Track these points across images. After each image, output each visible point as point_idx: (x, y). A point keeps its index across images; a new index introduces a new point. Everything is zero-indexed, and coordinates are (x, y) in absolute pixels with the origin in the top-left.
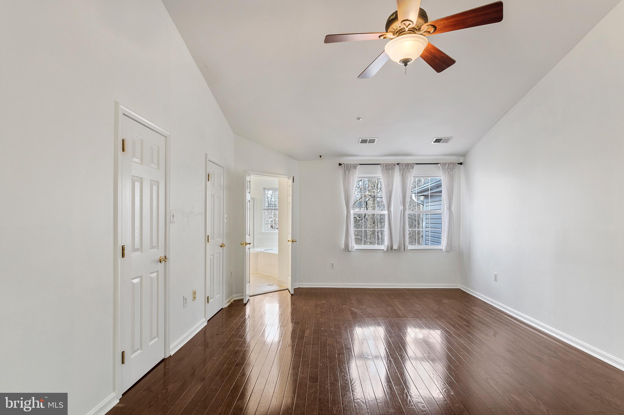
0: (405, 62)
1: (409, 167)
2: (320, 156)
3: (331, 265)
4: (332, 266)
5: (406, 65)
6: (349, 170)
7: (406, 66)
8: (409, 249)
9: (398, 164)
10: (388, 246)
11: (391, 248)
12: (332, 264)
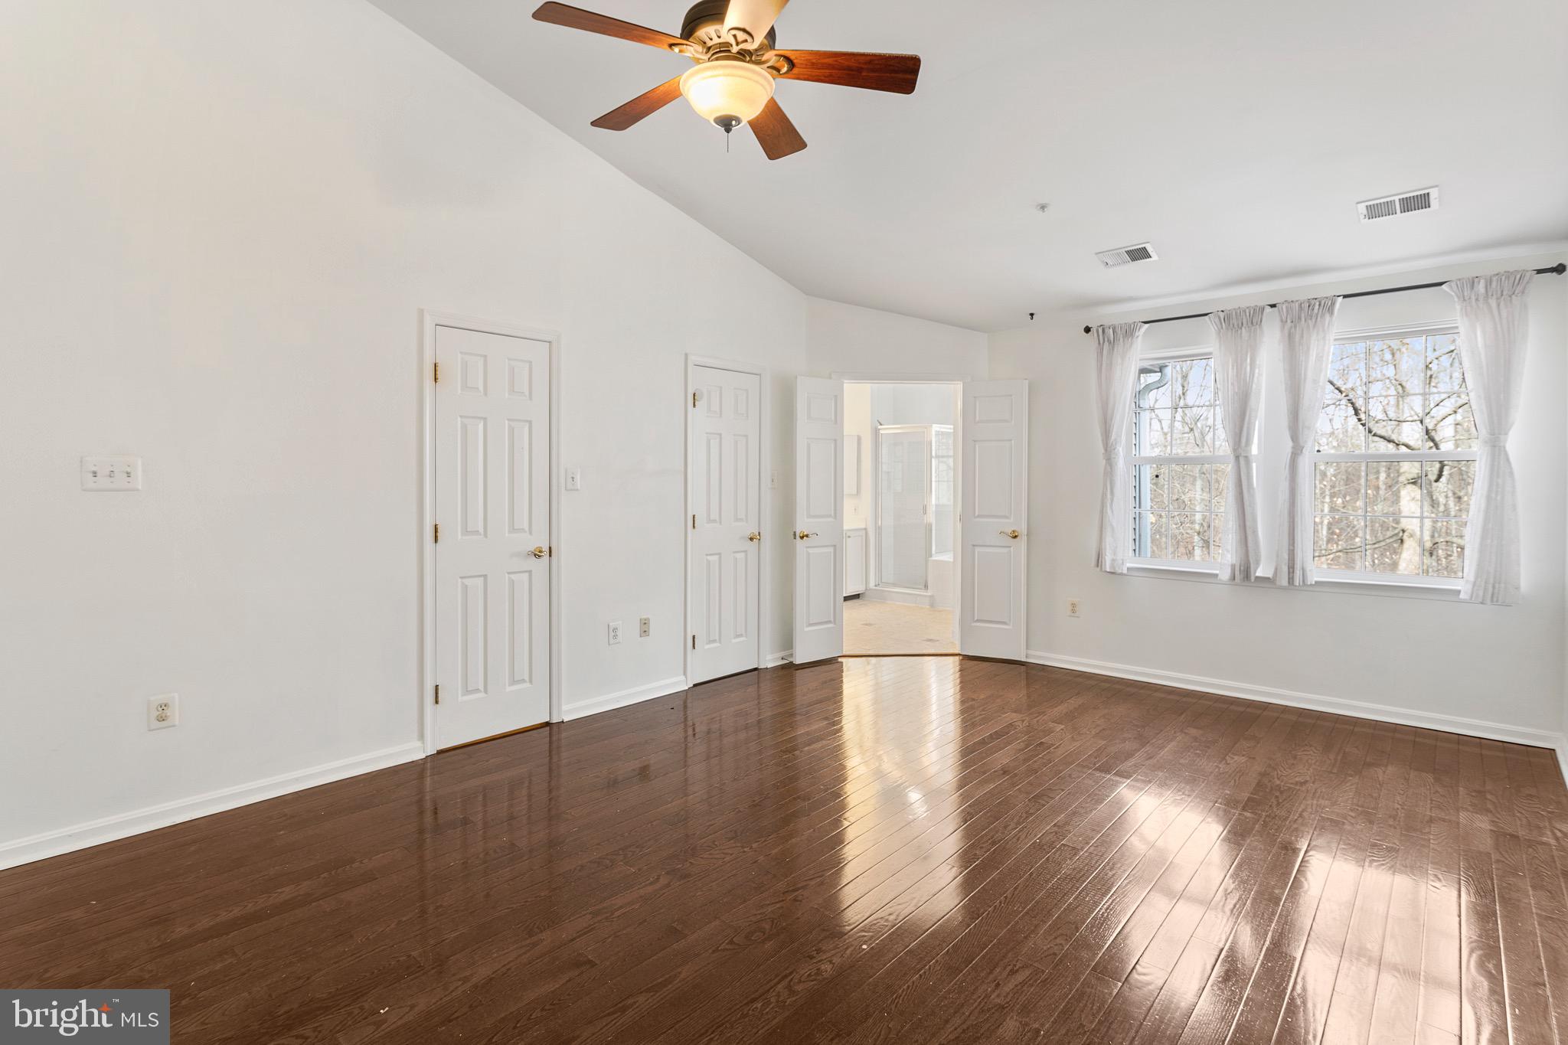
0: (727, 123)
1: (1316, 311)
2: (1032, 315)
3: (1071, 608)
4: (1073, 611)
5: (728, 130)
6: (1112, 344)
7: (728, 132)
8: (1316, 582)
9: (1273, 306)
10: (1233, 567)
11: (1244, 573)
12: (1074, 605)
